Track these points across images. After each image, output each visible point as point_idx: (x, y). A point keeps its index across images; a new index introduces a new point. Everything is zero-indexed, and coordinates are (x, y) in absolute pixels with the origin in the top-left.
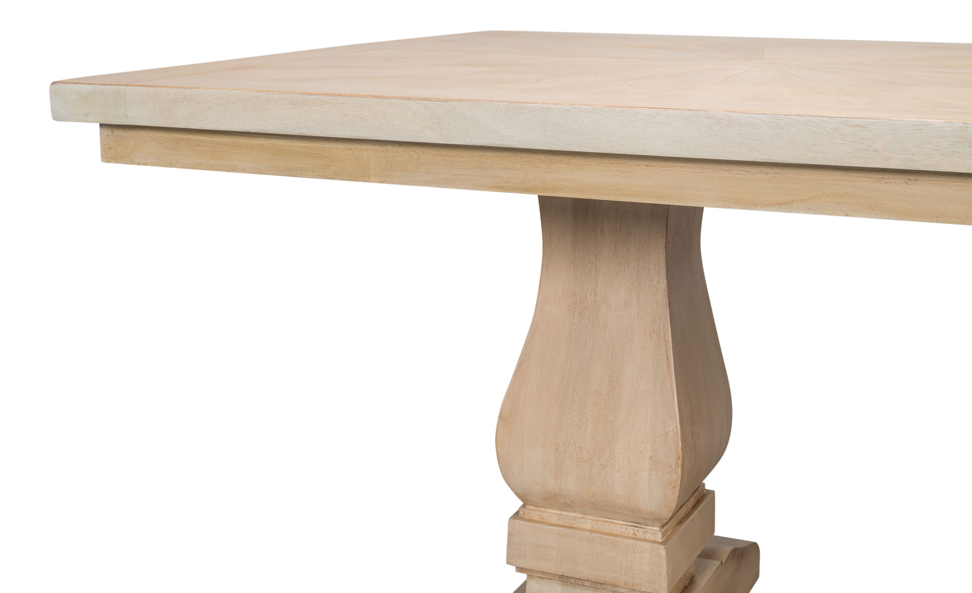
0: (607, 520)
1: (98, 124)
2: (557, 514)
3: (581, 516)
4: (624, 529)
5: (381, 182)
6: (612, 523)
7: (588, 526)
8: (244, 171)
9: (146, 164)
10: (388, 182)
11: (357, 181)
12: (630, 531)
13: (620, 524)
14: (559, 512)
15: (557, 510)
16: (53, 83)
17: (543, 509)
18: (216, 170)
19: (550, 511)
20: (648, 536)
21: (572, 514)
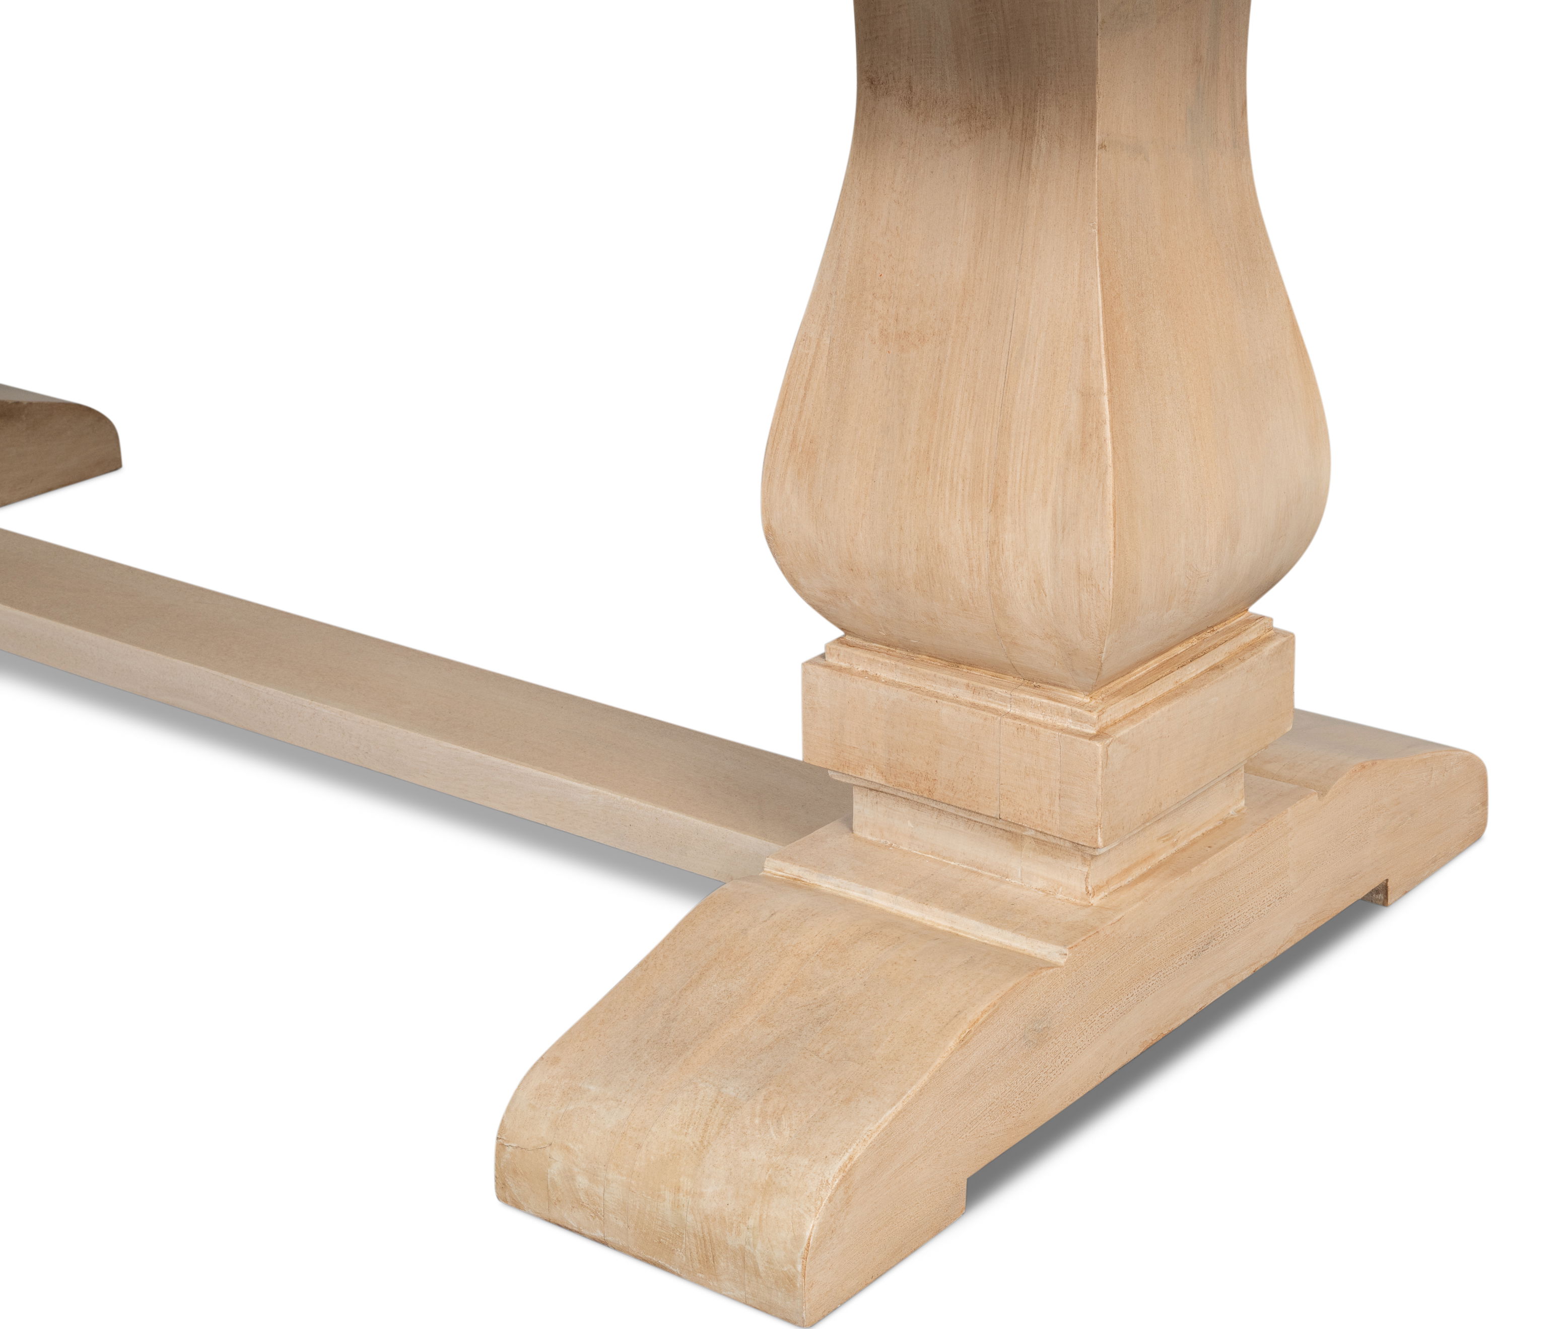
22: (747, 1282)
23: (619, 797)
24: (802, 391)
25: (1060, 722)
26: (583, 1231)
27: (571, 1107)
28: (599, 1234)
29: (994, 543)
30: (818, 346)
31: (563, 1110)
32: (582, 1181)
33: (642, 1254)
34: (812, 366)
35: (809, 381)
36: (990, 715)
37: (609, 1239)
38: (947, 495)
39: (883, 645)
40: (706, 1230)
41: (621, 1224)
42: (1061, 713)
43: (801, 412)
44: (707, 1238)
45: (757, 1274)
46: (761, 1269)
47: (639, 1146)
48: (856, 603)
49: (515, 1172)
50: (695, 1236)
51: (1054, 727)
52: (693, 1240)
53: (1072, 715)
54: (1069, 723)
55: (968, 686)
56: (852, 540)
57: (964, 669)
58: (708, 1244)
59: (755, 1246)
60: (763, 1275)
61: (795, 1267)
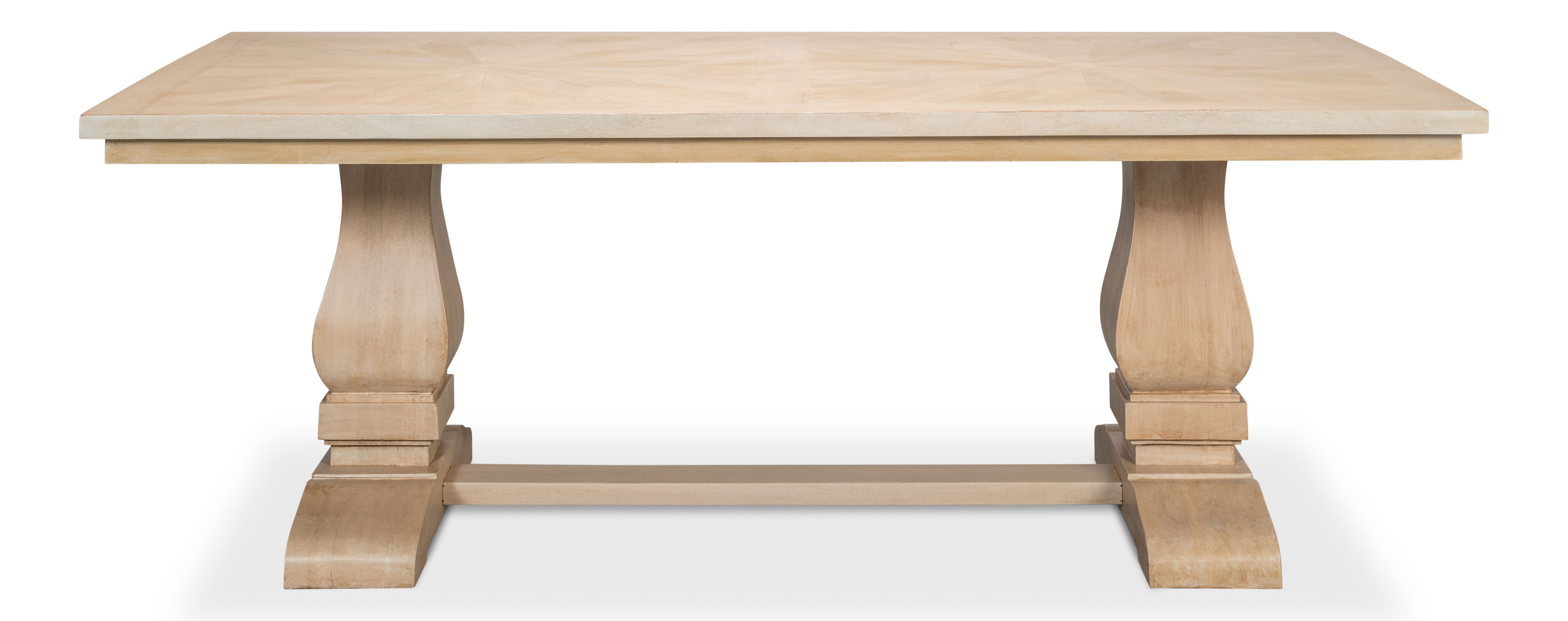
0: (393, 393)
1: (104, 140)
2: (356, 395)
3: (374, 393)
4: (406, 397)
5: (305, 163)
6: (396, 394)
7: (379, 400)
8: (212, 162)
9: (139, 163)
10: (310, 163)
11: (289, 163)
12: (411, 398)
13: (403, 395)
14: (357, 393)
15: (356, 392)
16: (82, 115)
17: (345, 393)
18: (192, 163)
19: (350, 393)
20: (423, 399)
21: (367, 393)
22: (1259, 580)
23: (1013, 483)
24: (1128, 307)
25: (1226, 400)
26: (1190, 586)
27: (1172, 546)
28: (1196, 585)
29: (1210, 342)
30: (1132, 291)
31: (1170, 548)
32: (1188, 568)
33: (1215, 586)
34: (1131, 298)
35: (1130, 303)
36: (1204, 404)
37: (1201, 585)
38: (1191, 330)
39: (1149, 391)
40: (1241, 568)
41: (1206, 577)
42: (1227, 398)
43: (1129, 314)
44: (1242, 570)
45: (1263, 575)
46: (1265, 573)
47: (1206, 550)
48: (1151, 376)
49: (1159, 574)
50: (1237, 571)
51: (1226, 402)
52: (1236, 572)
53: (1231, 397)
54: (1230, 400)
55: (1190, 397)
56: (1154, 353)
57: (1183, 392)
58: (1242, 572)
59: (1261, 566)
60: (1266, 575)
61: (1278, 568)
